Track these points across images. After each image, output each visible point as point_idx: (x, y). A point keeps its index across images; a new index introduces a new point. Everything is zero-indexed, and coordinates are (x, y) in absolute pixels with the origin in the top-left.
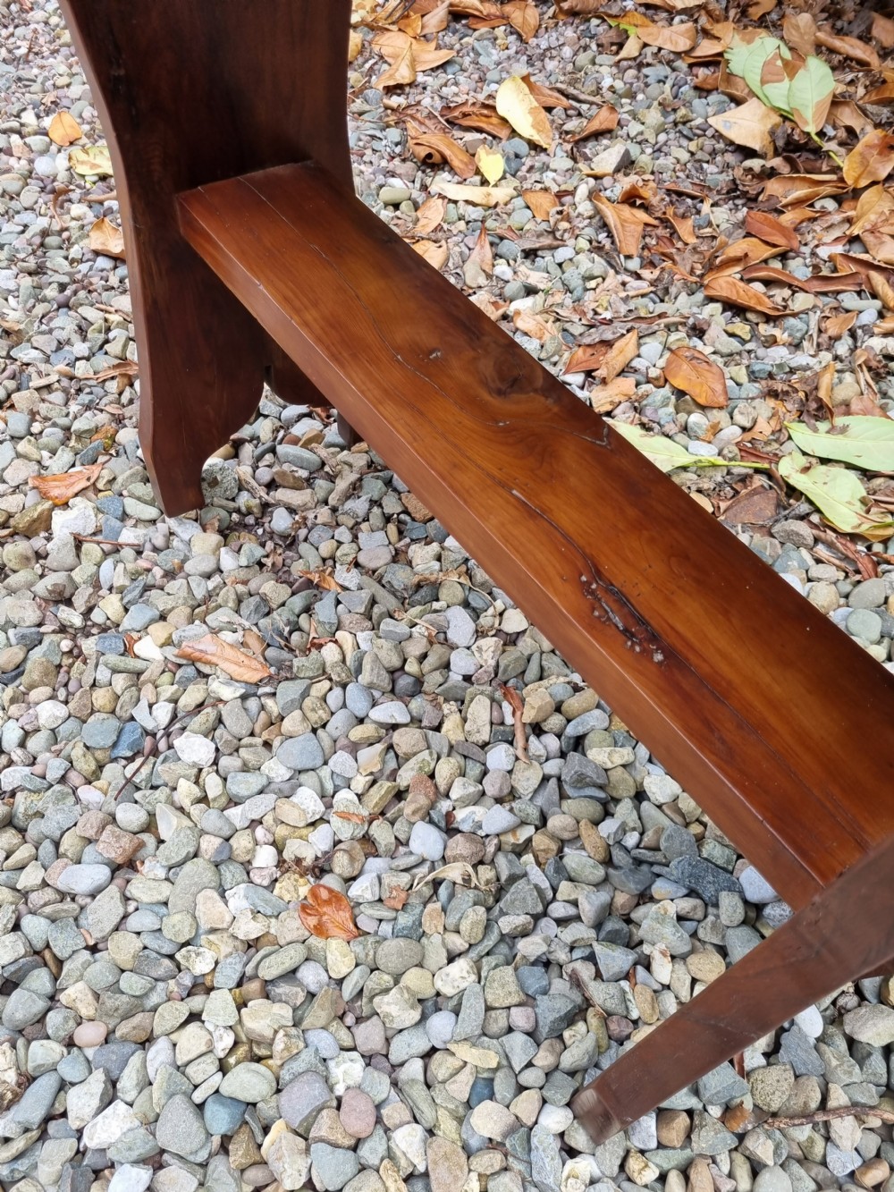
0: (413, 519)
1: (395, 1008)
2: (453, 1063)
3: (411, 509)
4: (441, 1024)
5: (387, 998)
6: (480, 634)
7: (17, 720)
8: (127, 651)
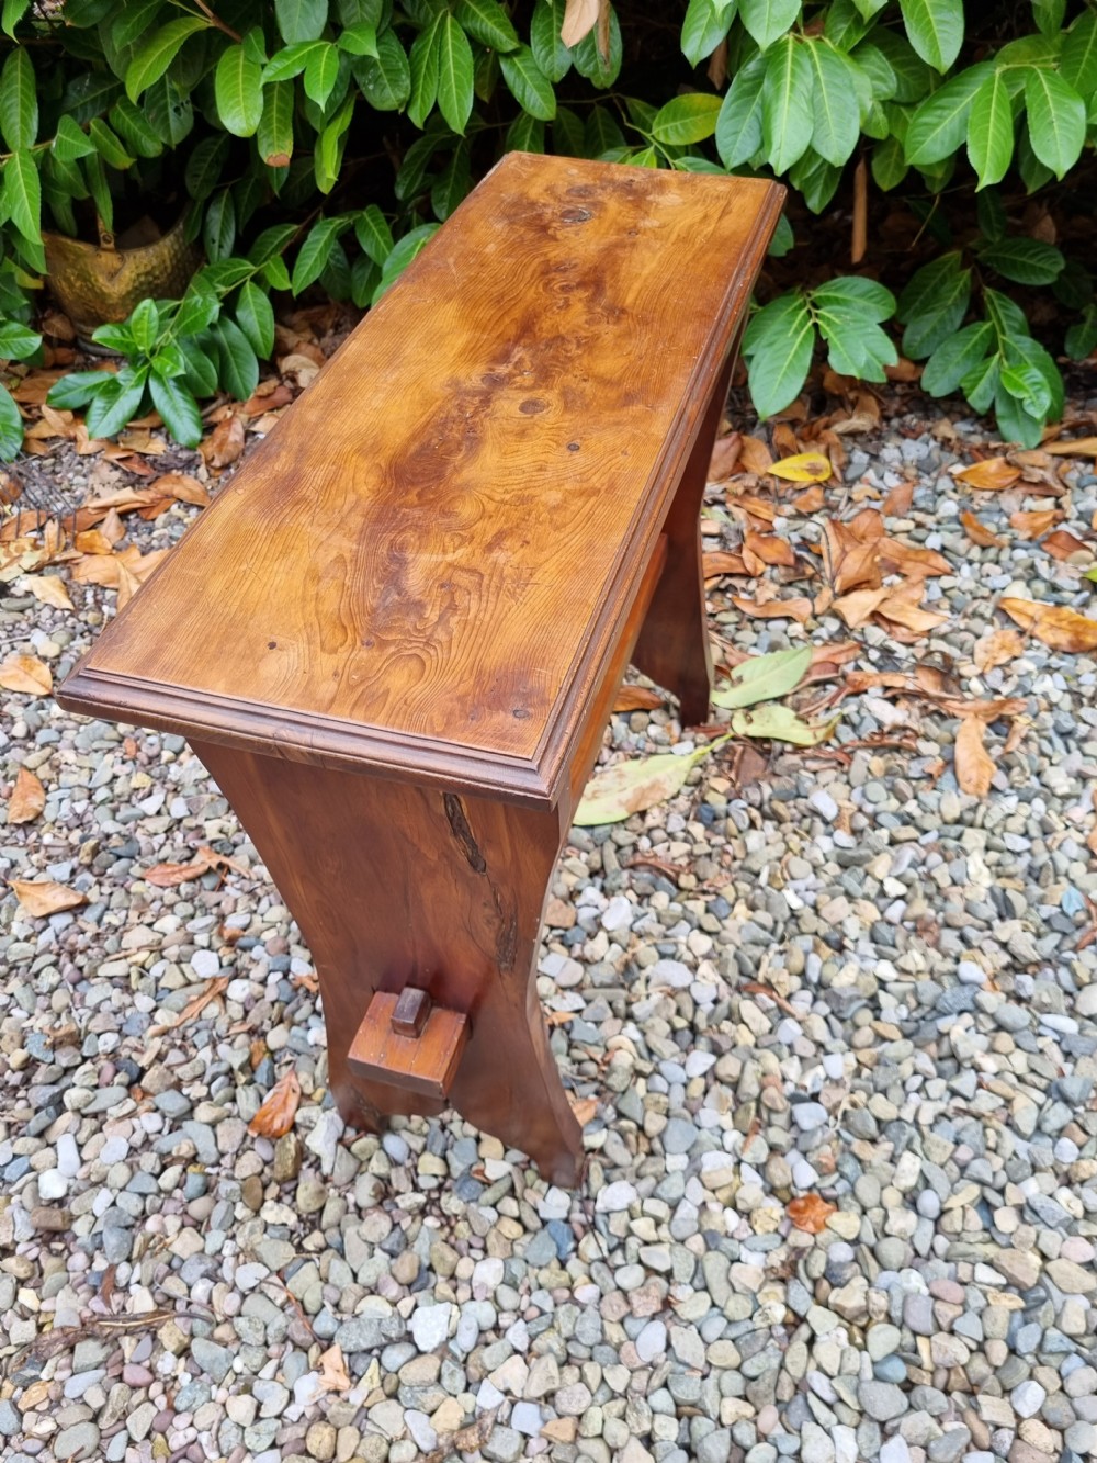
0: (566, 929)
1: (902, 1221)
2: (958, 1213)
3: (555, 924)
4: (929, 1202)
5: (891, 1221)
6: (694, 968)
7: (472, 1299)
8: (487, 1184)
